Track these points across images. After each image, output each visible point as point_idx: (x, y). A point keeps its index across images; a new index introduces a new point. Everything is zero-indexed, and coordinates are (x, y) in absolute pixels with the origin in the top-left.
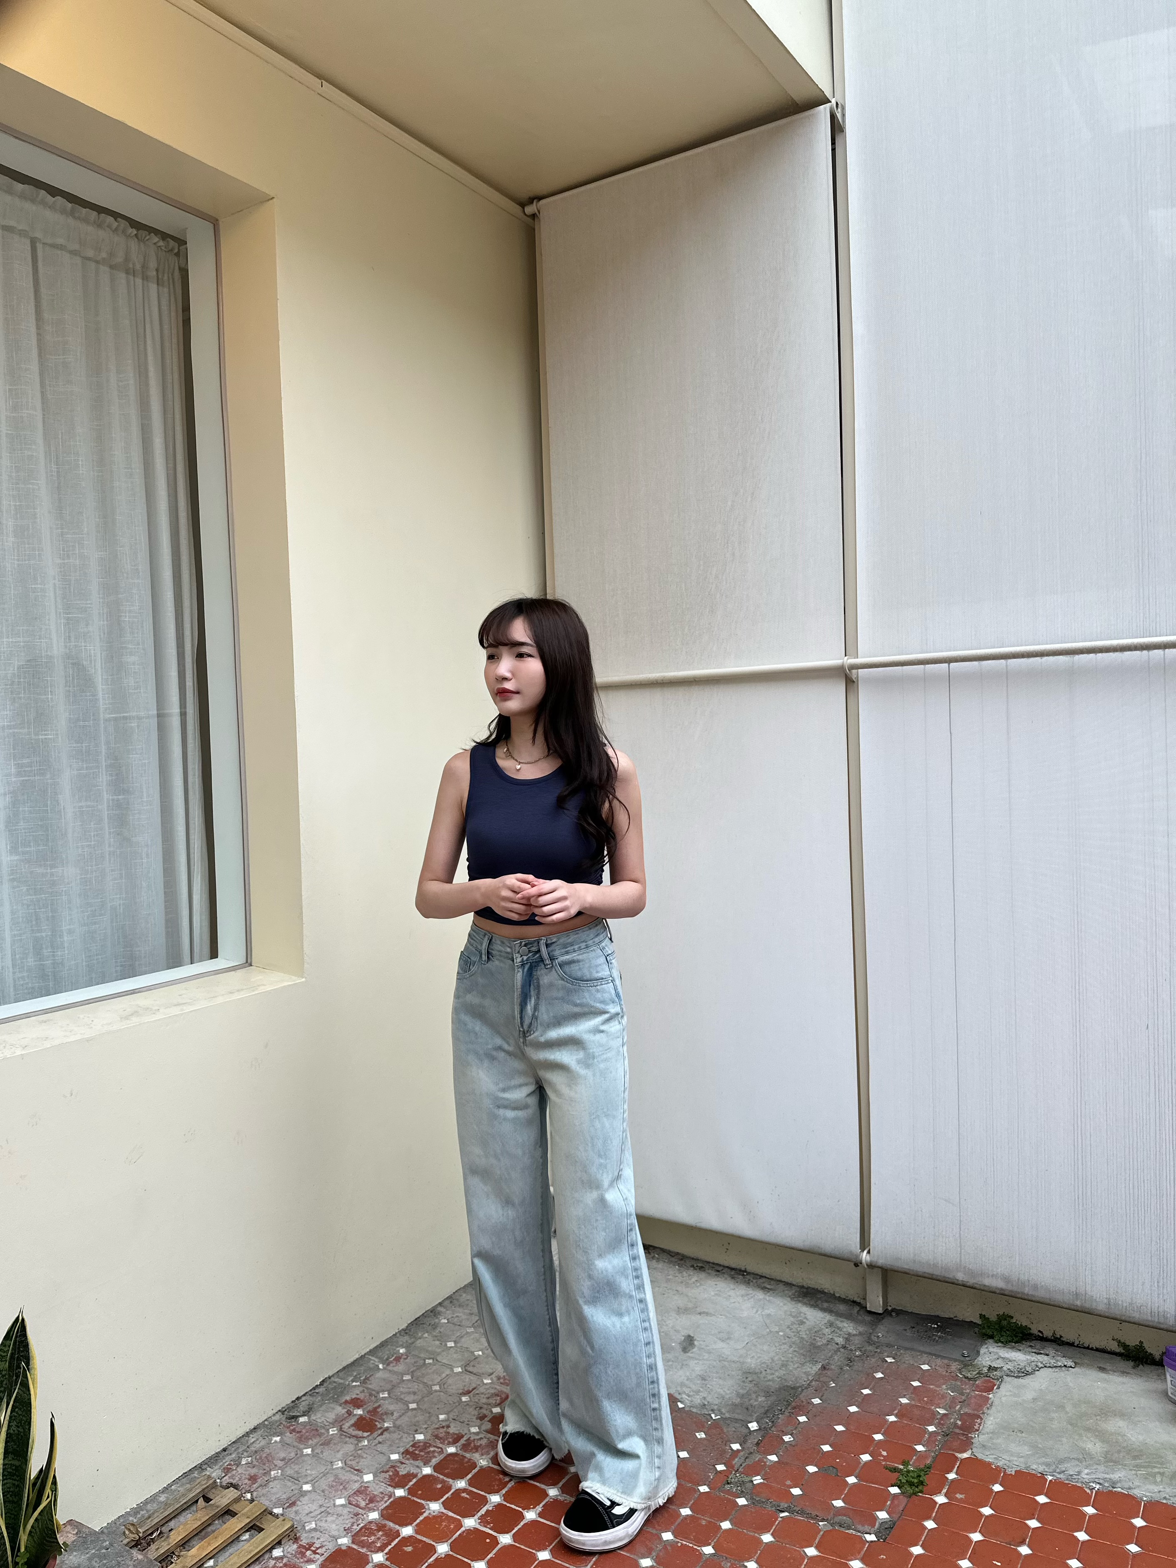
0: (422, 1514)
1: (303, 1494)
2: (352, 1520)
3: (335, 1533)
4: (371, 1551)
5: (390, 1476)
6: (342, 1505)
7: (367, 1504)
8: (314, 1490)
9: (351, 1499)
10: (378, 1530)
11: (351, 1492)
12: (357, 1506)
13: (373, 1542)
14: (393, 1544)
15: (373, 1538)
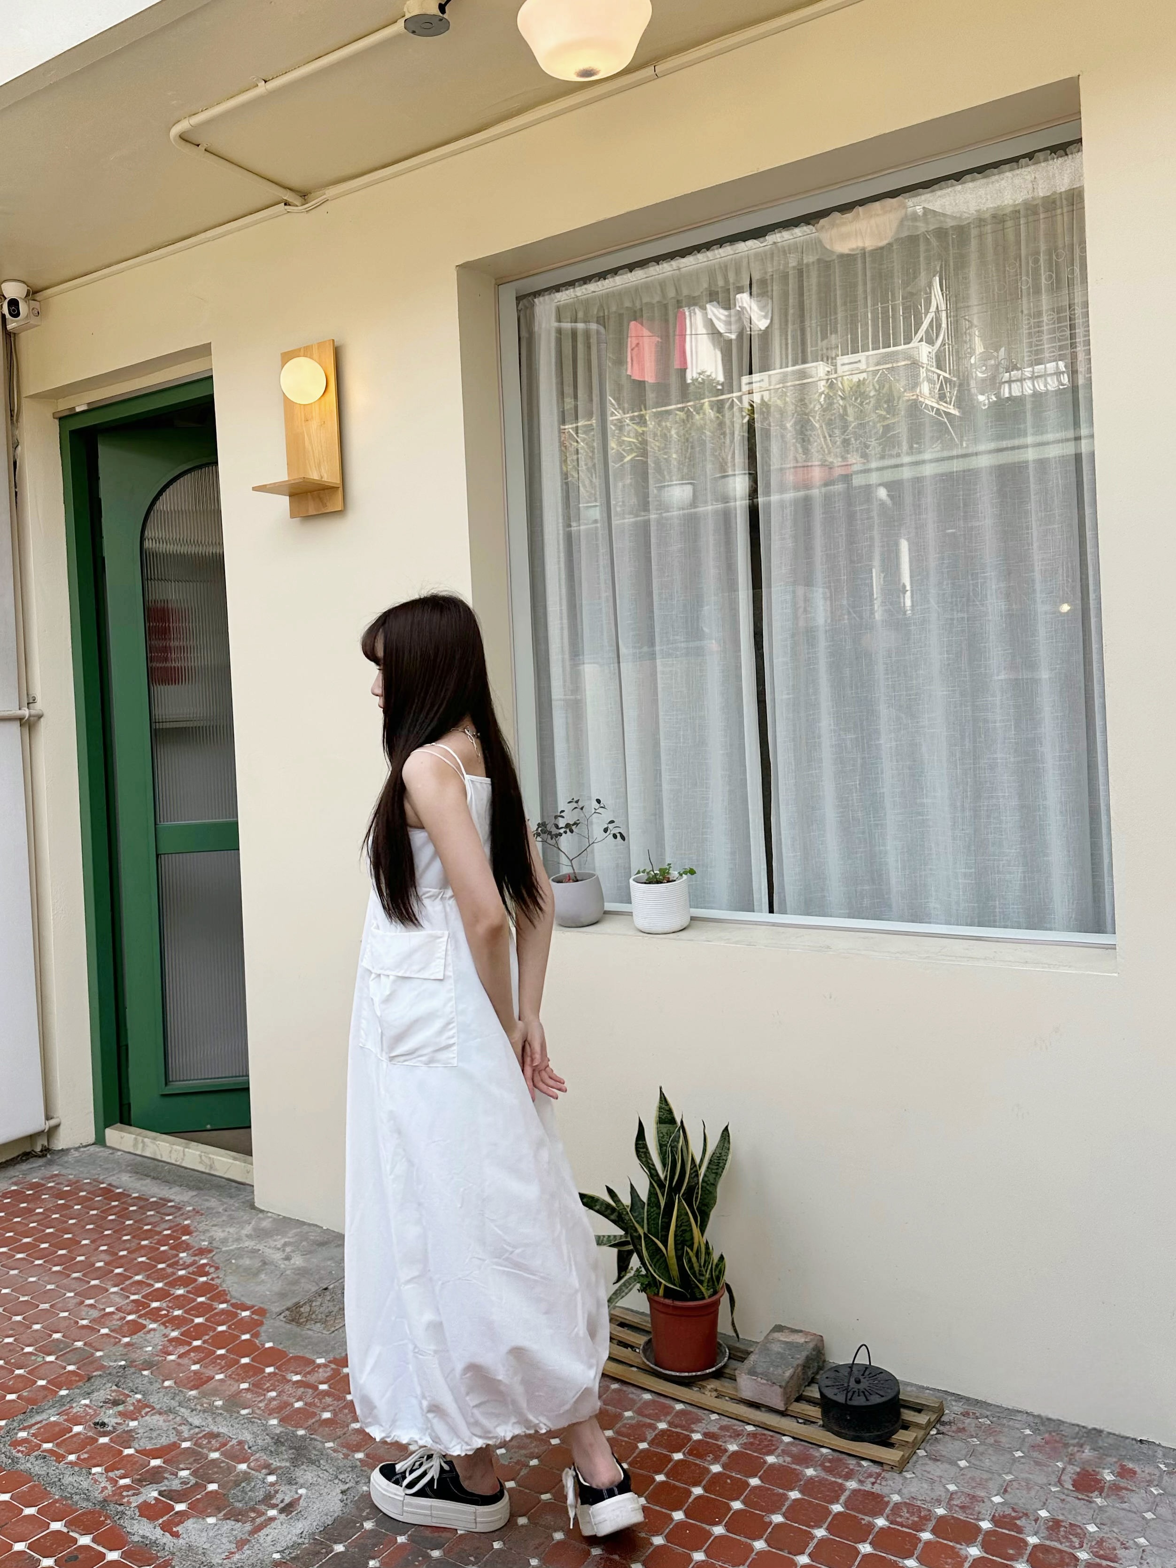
0: (957, 1543)
1: (954, 1463)
2: (928, 1499)
3: (905, 1491)
4: (888, 1517)
5: (1009, 1515)
6: (948, 1490)
7: (957, 1506)
8: (962, 1469)
9: (960, 1494)
10: (920, 1517)
11: (971, 1492)
12: (951, 1499)
13: (901, 1516)
14: (904, 1529)
15: (907, 1515)
